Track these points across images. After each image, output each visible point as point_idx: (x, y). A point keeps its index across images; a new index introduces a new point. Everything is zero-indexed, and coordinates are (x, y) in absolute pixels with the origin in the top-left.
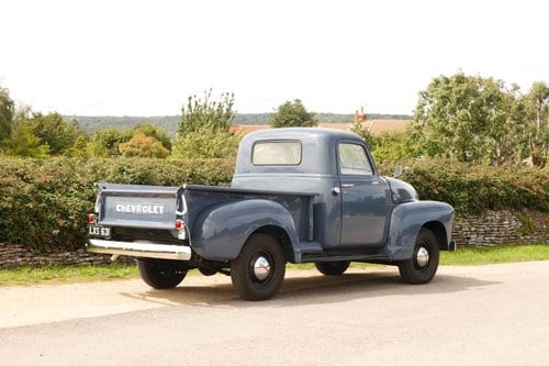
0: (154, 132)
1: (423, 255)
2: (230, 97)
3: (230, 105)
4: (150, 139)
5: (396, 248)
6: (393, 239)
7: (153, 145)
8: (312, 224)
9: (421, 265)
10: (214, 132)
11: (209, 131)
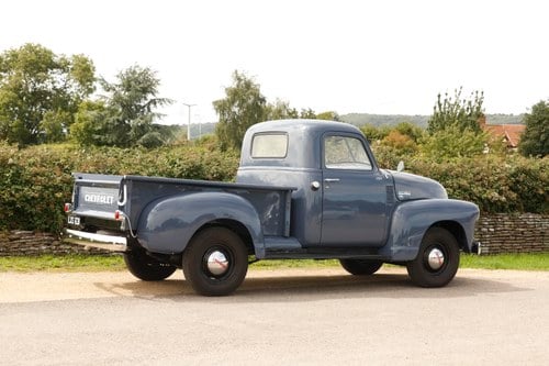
0: (410, 130)
1: (435, 256)
2: (479, 95)
3: (480, 103)
4: (403, 137)
5: (399, 248)
6: (395, 239)
7: (407, 143)
8: (288, 219)
9: (434, 267)
10: (462, 130)
11: (456, 130)
